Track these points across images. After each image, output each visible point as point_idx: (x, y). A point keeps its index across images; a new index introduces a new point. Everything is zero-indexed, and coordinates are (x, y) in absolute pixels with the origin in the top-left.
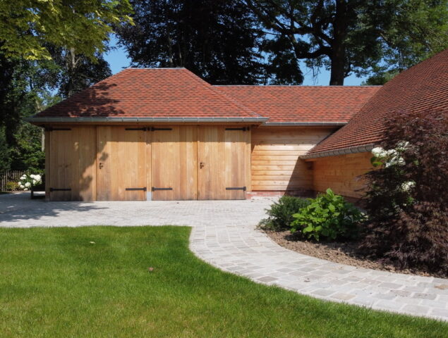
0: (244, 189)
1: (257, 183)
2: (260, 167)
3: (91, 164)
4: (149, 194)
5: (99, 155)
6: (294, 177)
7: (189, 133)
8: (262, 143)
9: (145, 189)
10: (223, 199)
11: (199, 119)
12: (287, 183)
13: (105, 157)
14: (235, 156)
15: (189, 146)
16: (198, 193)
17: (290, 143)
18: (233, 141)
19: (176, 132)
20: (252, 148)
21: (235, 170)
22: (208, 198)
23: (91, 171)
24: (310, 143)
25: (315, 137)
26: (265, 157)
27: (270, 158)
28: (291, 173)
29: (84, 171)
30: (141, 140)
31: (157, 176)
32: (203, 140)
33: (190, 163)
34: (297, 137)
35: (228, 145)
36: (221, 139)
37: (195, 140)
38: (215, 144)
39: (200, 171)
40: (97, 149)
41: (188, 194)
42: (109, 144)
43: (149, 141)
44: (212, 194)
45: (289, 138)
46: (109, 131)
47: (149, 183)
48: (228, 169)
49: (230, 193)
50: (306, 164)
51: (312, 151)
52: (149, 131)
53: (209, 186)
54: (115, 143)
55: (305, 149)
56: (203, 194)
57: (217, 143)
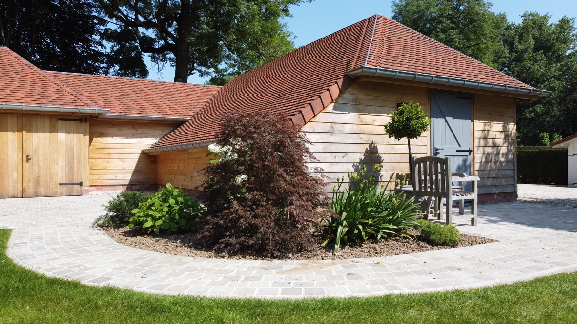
0: (81, 184)
1: (96, 177)
2: (99, 161)
6: (137, 171)
7: (12, 121)
8: (102, 135)
10: (55, 195)
11: (25, 106)
12: (129, 177)
14: (70, 149)
15: (12, 136)
16: (24, 190)
17: (133, 136)
18: (68, 132)
20: (91, 141)
21: (70, 164)
22: (36, 195)
24: (154, 137)
25: (158, 131)
26: (105, 151)
27: (111, 151)
28: (134, 166)
32: (29, 131)
33: (13, 156)
34: (140, 131)
35: (62, 136)
36: (53, 130)
37: (20, 130)
38: (45, 136)
39: (26, 165)
41: (10, 191)
44: (42, 190)
45: (132, 131)
48: (62, 162)
49: (64, 189)
50: (149, 159)
51: (156, 145)
53: (37, 182)
55: (148, 143)
56: (30, 190)
57: (47, 135)
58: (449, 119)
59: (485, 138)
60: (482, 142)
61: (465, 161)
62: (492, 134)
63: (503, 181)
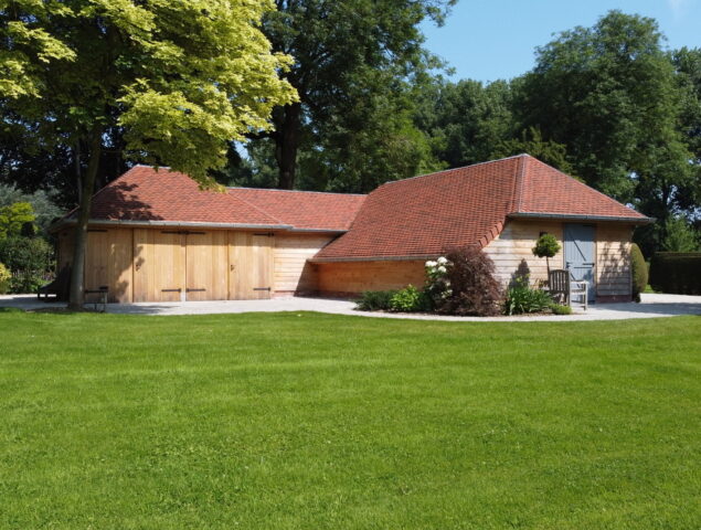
0: (269, 289)
3: (127, 267)
4: (183, 294)
5: (136, 260)
6: (302, 279)
7: (221, 237)
9: (179, 290)
10: (251, 298)
11: (227, 224)
12: (296, 284)
13: (141, 261)
14: (259, 259)
15: (221, 249)
16: (229, 295)
17: (299, 247)
19: (210, 235)
21: (261, 273)
22: (237, 298)
23: (126, 276)
24: (314, 247)
25: (320, 242)
27: (282, 260)
28: (300, 274)
29: (120, 274)
30: (175, 242)
31: (191, 278)
32: (233, 244)
33: (222, 266)
34: (305, 242)
35: (255, 249)
36: (249, 244)
37: (225, 244)
38: (244, 248)
39: (231, 273)
40: (134, 252)
41: (220, 295)
42: (145, 246)
43: (185, 244)
44: (242, 294)
45: (298, 242)
46: (145, 235)
47: (183, 285)
48: (255, 271)
49: (257, 293)
50: (312, 267)
51: (318, 255)
52: (184, 235)
53: (238, 288)
54: (151, 246)
55: (311, 253)
56: (233, 295)
57: (245, 247)
59: (606, 254)
60: (603, 258)
61: (589, 272)
62: (611, 252)
63: (620, 287)
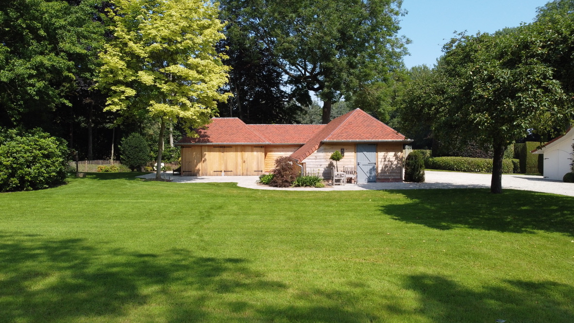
0: (262, 171)
1: (268, 168)
2: (270, 162)
3: (199, 162)
4: (223, 173)
5: (203, 159)
7: (239, 148)
8: (271, 151)
9: (221, 171)
10: (253, 175)
11: (243, 143)
13: (205, 160)
14: (258, 158)
15: (239, 154)
16: (243, 173)
17: (283, 151)
18: (257, 152)
19: (234, 148)
20: (265, 155)
21: (258, 163)
22: (247, 175)
23: (200, 166)
24: (291, 151)
25: (293, 149)
26: (272, 158)
29: (197, 165)
30: (219, 151)
31: (226, 166)
32: (244, 152)
33: (240, 161)
34: (285, 149)
35: (255, 153)
36: (252, 151)
37: (241, 151)
39: (244, 164)
40: (202, 156)
41: (239, 173)
42: (207, 153)
43: (223, 152)
44: (249, 173)
45: (282, 149)
46: (207, 148)
47: (223, 169)
48: (255, 163)
49: (256, 173)
52: (223, 148)
53: (247, 170)
54: (209, 153)
56: (245, 173)
57: (250, 153)
58: (365, 153)
59: (385, 159)
61: (374, 167)
62: (388, 157)
63: (394, 174)
